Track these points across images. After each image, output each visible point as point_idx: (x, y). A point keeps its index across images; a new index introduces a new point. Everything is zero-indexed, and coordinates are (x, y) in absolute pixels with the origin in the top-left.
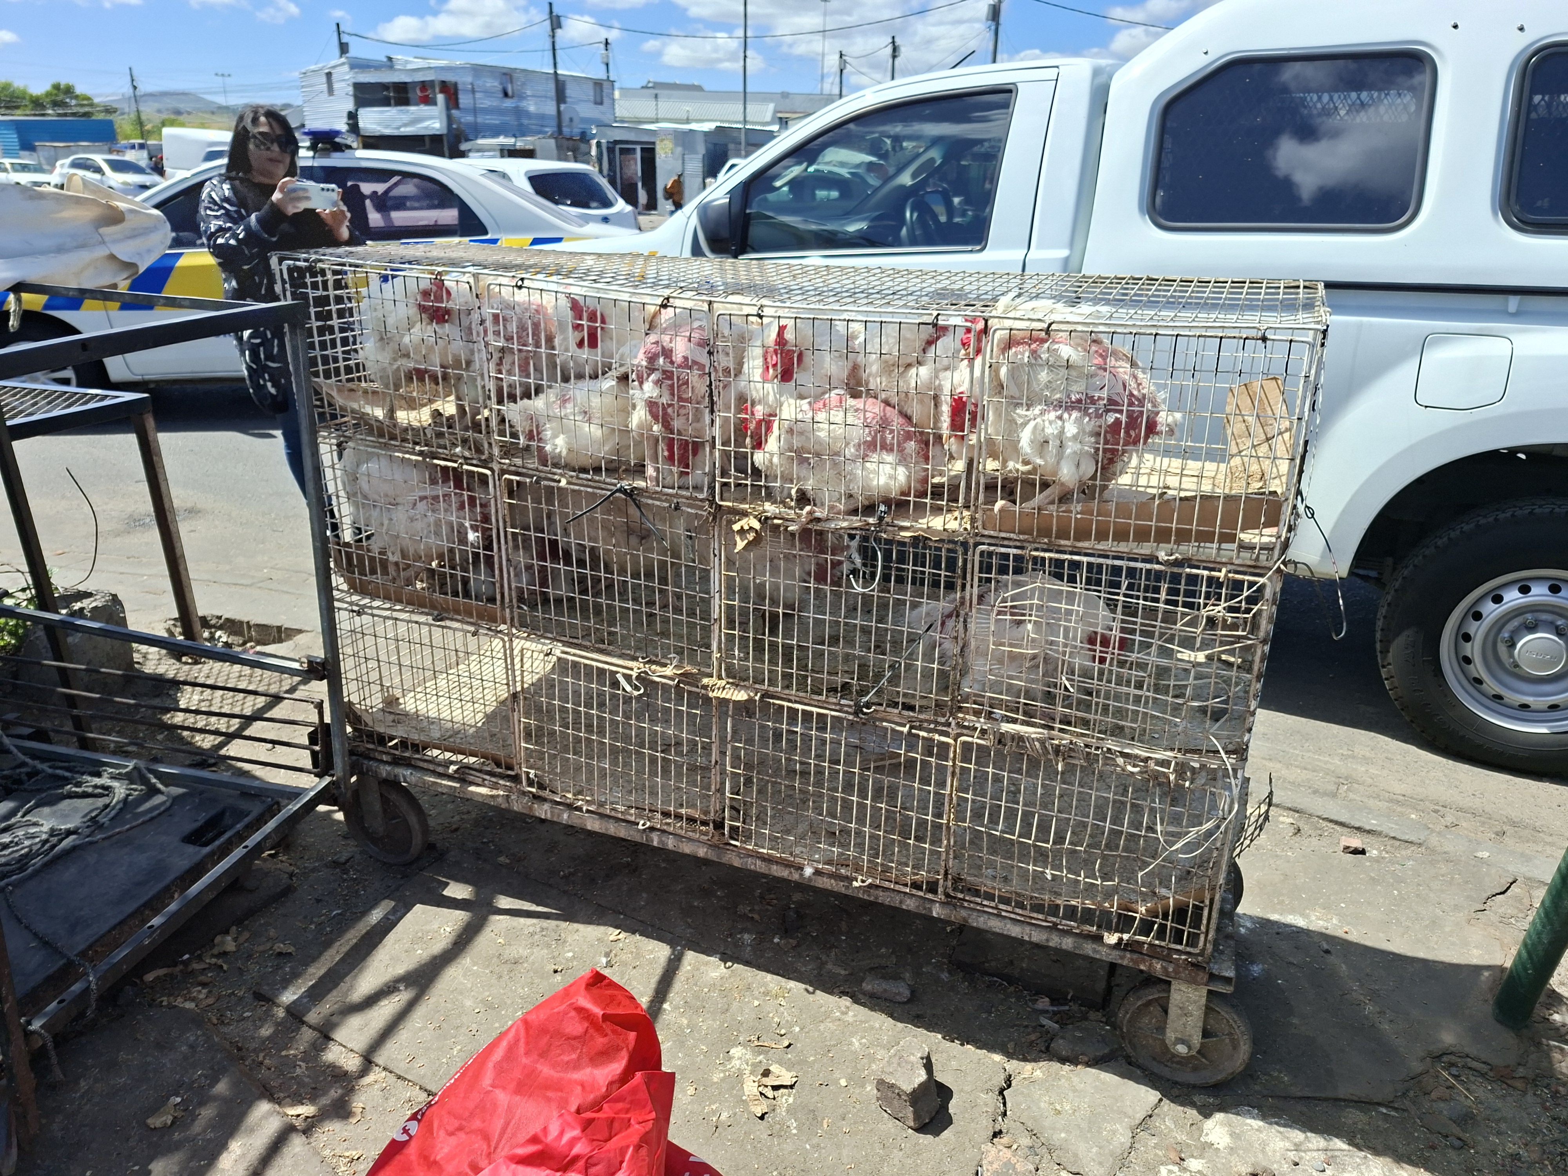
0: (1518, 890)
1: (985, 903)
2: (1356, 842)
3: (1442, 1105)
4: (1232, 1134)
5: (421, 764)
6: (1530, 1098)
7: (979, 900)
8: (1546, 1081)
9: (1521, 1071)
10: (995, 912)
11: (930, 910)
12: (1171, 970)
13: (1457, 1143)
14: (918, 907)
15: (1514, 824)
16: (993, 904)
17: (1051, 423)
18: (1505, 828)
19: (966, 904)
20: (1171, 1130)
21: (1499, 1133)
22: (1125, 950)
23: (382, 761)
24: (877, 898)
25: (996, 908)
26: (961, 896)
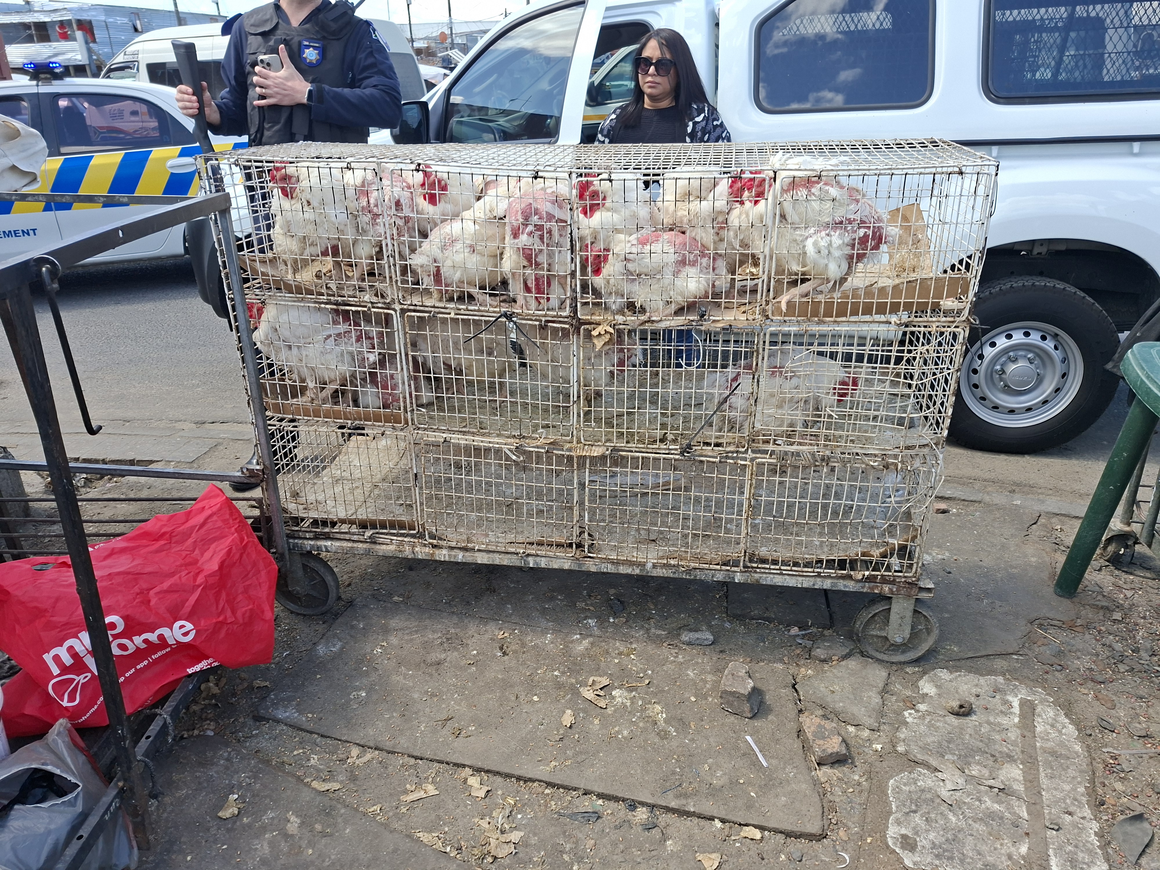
0: (1043, 521)
1: (772, 567)
2: (943, 506)
3: (1045, 648)
4: (937, 686)
5: (338, 536)
6: (1087, 636)
7: (768, 566)
8: (1094, 625)
9: (1079, 622)
10: (778, 572)
11: (733, 578)
12: (895, 590)
13: (1059, 668)
14: (725, 578)
15: (1018, 485)
16: (777, 567)
17: (822, 239)
18: (1014, 488)
19: (758, 570)
20: (901, 691)
21: (1078, 658)
22: (865, 582)
23: (306, 538)
24: (695, 577)
25: (780, 569)
26: (755, 565)
